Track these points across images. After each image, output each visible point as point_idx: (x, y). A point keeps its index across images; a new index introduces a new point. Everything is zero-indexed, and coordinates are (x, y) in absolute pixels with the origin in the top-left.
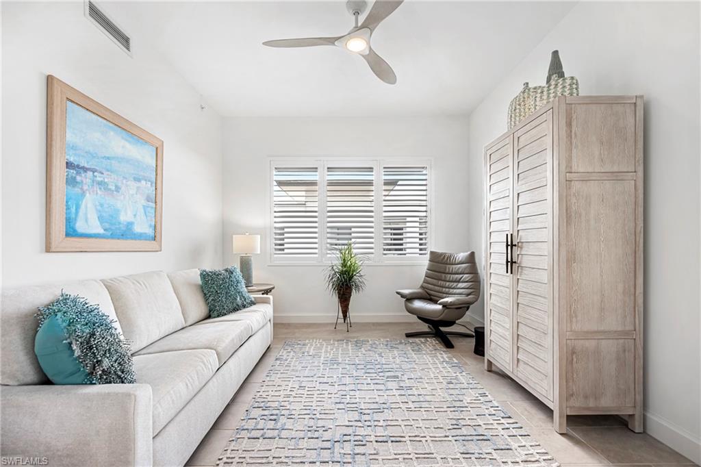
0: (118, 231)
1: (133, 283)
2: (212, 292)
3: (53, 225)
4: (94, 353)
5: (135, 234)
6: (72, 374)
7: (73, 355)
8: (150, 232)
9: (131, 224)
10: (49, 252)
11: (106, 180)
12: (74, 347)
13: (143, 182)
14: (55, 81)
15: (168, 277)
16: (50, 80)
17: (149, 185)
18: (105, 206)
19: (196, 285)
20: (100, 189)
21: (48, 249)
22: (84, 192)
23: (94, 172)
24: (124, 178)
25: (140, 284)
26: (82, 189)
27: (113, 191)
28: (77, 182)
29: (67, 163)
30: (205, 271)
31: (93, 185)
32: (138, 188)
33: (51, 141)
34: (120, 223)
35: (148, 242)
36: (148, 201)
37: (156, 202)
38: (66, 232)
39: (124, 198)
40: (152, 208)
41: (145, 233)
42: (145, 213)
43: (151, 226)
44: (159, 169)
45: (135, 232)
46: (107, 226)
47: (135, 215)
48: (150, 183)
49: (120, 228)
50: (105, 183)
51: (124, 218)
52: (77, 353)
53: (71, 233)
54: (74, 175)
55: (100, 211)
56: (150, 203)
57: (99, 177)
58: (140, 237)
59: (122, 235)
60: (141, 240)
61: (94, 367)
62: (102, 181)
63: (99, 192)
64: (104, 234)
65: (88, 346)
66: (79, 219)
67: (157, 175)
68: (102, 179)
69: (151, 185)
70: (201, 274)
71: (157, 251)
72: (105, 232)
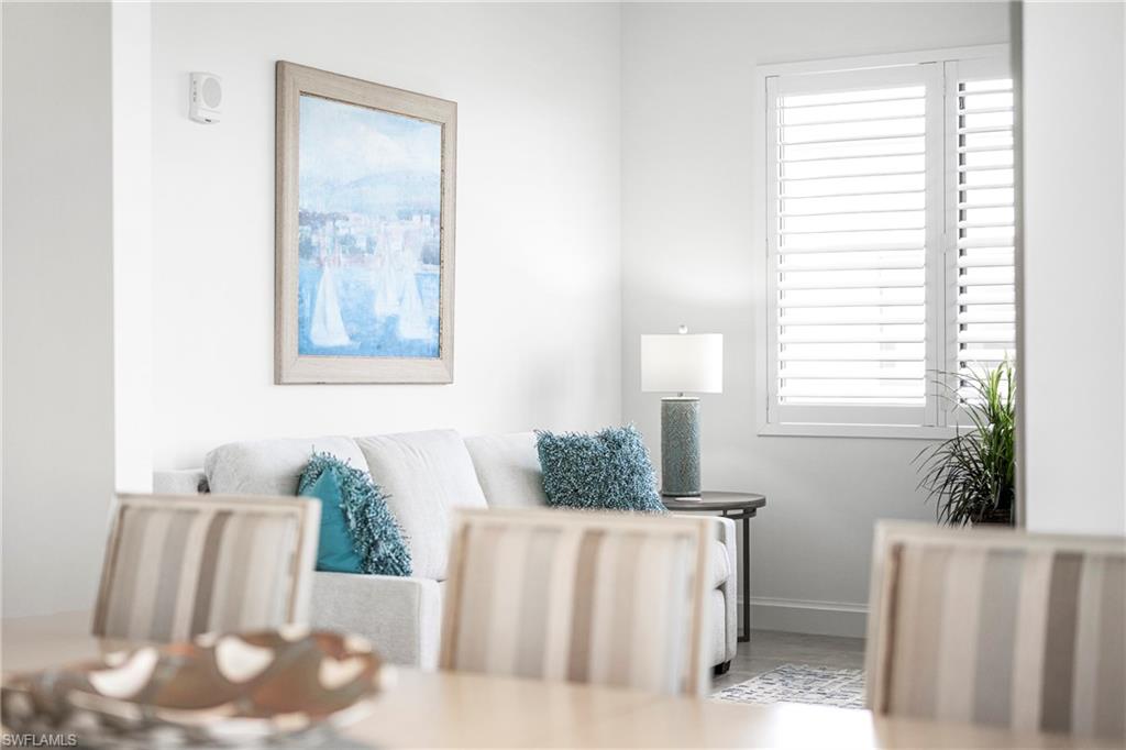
0: (372, 339)
1: (403, 450)
2: (566, 491)
3: (284, 334)
4: (369, 530)
5: (400, 344)
6: (343, 558)
7: (349, 527)
8: (428, 335)
9: (392, 320)
10: (279, 384)
11: (353, 232)
12: (350, 516)
13: (416, 218)
14: (287, 66)
15: (468, 447)
16: (280, 67)
17: (428, 223)
18: (352, 286)
19: (528, 473)
20: (344, 252)
21: (278, 381)
22: (321, 265)
23: (334, 220)
24: (383, 218)
25: (414, 452)
26: (318, 259)
27: (363, 252)
28: (312, 248)
29: (300, 215)
30: (549, 436)
31: (333, 248)
32: (407, 235)
33: (282, 180)
34: (374, 321)
35: (426, 361)
36: (426, 262)
37: (441, 262)
38: (299, 345)
39: (382, 264)
40: (435, 275)
41: (420, 341)
42: (420, 292)
43: (430, 322)
44: (448, 176)
45: (402, 340)
46: (355, 329)
47: (401, 300)
48: (429, 216)
49: (375, 330)
50: (352, 238)
51: (382, 308)
52: (353, 524)
53: (305, 349)
54: (308, 235)
55: (343, 300)
56: (429, 266)
57: (343, 227)
58: (408, 350)
59: (379, 347)
60: (411, 356)
61: (369, 551)
62: (346, 236)
63: (342, 260)
64: (350, 346)
65: (363, 520)
66: (315, 319)
67: (443, 193)
68: (346, 231)
69: (432, 221)
70: (541, 444)
71: (444, 384)
72: (351, 343)
